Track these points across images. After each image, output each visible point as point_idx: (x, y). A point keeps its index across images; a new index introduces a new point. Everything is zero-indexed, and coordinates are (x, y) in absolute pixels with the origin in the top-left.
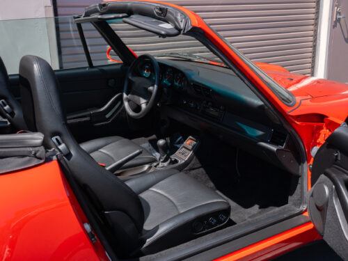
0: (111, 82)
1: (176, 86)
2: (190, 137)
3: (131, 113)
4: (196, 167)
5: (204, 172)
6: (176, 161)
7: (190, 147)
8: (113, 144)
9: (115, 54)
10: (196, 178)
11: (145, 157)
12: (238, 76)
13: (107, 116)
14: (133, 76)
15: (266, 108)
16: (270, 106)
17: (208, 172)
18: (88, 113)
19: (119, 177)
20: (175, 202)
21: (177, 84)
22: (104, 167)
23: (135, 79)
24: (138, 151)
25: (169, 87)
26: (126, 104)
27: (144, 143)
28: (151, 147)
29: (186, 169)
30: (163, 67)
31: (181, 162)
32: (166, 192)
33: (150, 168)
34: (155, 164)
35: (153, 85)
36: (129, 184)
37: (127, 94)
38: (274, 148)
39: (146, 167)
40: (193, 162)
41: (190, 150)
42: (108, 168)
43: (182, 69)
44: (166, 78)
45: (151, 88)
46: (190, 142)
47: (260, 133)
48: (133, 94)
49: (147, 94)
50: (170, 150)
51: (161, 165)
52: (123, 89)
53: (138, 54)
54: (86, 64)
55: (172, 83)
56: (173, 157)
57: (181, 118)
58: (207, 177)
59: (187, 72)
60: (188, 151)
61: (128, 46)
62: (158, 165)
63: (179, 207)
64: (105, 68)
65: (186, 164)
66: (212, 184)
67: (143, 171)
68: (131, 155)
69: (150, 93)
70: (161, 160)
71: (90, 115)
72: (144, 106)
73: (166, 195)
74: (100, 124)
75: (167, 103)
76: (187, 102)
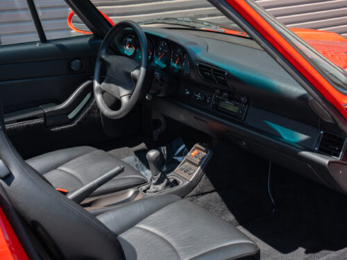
0: (76, 64)
1: (173, 67)
2: (197, 145)
3: (106, 111)
4: (206, 190)
5: (220, 198)
6: (176, 183)
7: (197, 161)
8: (80, 158)
9: (79, 20)
10: (207, 207)
11: (128, 177)
12: (266, 50)
13: (71, 116)
14: (108, 53)
15: (311, 98)
16: (316, 96)
17: (225, 199)
18: (41, 112)
19: (88, 209)
20: (174, 244)
21: (175, 65)
22: (65, 193)
23: (111, 59)
24: (117, 168)
25: (163, 70)
26: (98, 97)
27: (128, 155)
28: (138, 162)
29: (190, 194)
30: (154, 40)
31: (183, 184)
32: (161, 230)
33: (136, 193)
34: (144, 187)
35: (138, 68)
36: (103, 219)
37: (100, 82)
38: (324, 160)
39: (131, 192)
40: (201, 183)
41: (197, 166)
42: (70, 196)
43: (182, 43)
44: (158, 56)
45: (135, 73)
46: (197, 153)
47: (303, 137)
48: (108, 82)
49: (129, 82)
50: (166, 165)
51: (152, 188)
52: (93, 75)
53: (115, 20)
54: (36, 37)
55: (168, 64)
56: (171, 176)
57: (182, 116)
58: (224, 206)
59: (189, 47)
60: (194, 167)
61: (99, 8)
62: (149, 188)
63: (181, 253)
64: (65, 43)
65: (192, 186)
66: (231, 217)
67: (125, 198)
68: (106, 175)
69: (135, 80)
70: (154, 182)
71: (45, 115)
72: (125, 100)
73: (161, 234)
74: (59, 128)
75: (161, 95)
76: (191, 92)
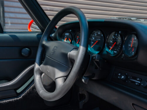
0: (25, 51)
3: (41, 92)
13: (19, 91)
45: (72, 53)
48: (45, 64)
49: (66, 63)
74: (7, 101)
75: (94, 78)
76: (126, 76)
